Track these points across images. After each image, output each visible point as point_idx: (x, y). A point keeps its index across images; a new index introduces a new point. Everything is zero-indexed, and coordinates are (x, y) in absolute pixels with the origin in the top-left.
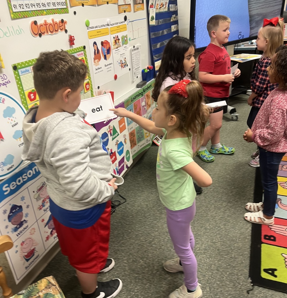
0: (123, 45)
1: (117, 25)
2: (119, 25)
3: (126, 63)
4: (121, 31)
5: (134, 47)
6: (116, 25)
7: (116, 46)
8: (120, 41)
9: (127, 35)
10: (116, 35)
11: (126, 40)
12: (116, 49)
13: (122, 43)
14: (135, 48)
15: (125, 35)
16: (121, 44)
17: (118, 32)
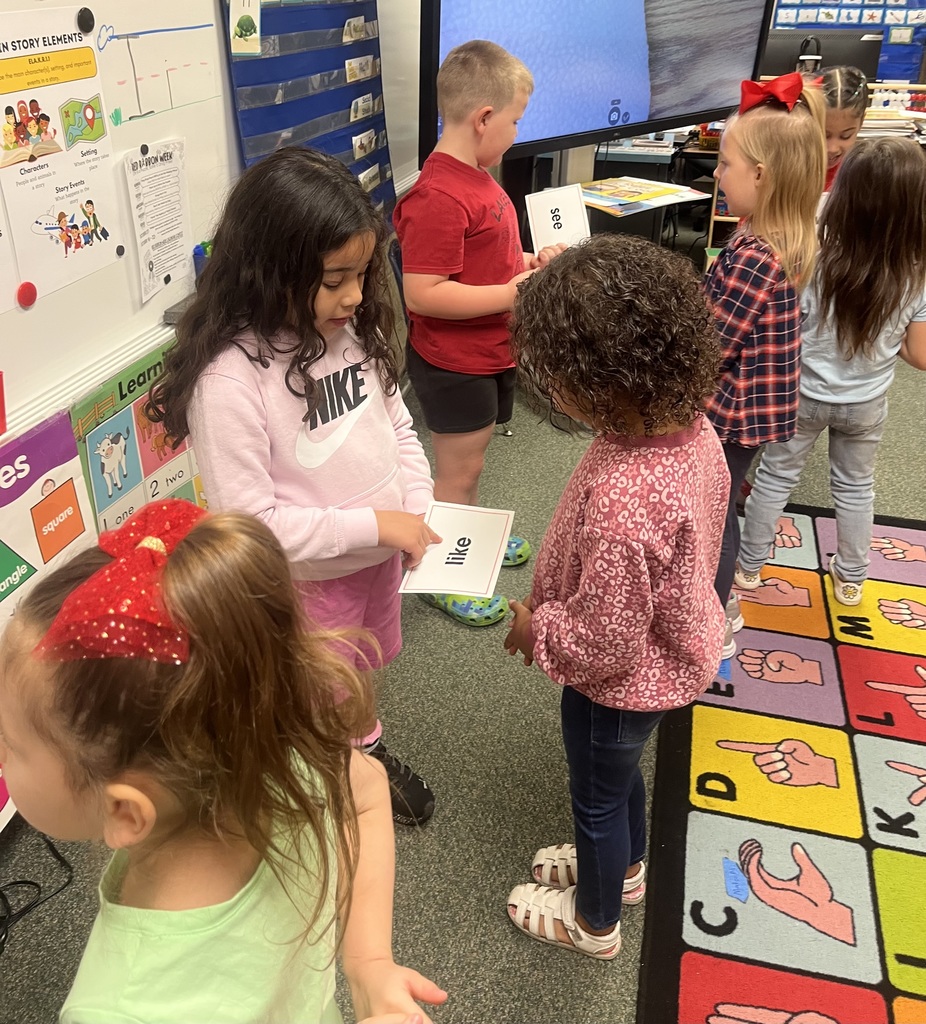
0: (71, 141)
1: (30, 51)
2: (41, 49)
3: (97, 224)
4: (54, 81)
5: (144, 150)
6: (22, 52)
7: (28, 150)
8: (55, 123)
9: (97, 98)
10: (27, 97)
11: (91, 122)
12: (27, 165)
13: (66, 133)
14: (149, 155)
15: (85, 97)
16: (60, 139)
17: (32, 85)
